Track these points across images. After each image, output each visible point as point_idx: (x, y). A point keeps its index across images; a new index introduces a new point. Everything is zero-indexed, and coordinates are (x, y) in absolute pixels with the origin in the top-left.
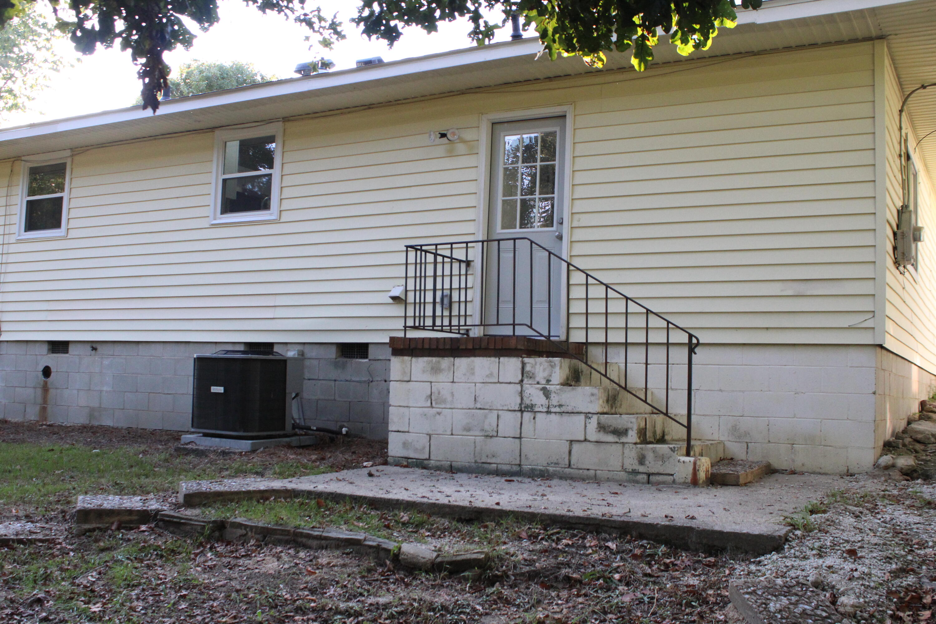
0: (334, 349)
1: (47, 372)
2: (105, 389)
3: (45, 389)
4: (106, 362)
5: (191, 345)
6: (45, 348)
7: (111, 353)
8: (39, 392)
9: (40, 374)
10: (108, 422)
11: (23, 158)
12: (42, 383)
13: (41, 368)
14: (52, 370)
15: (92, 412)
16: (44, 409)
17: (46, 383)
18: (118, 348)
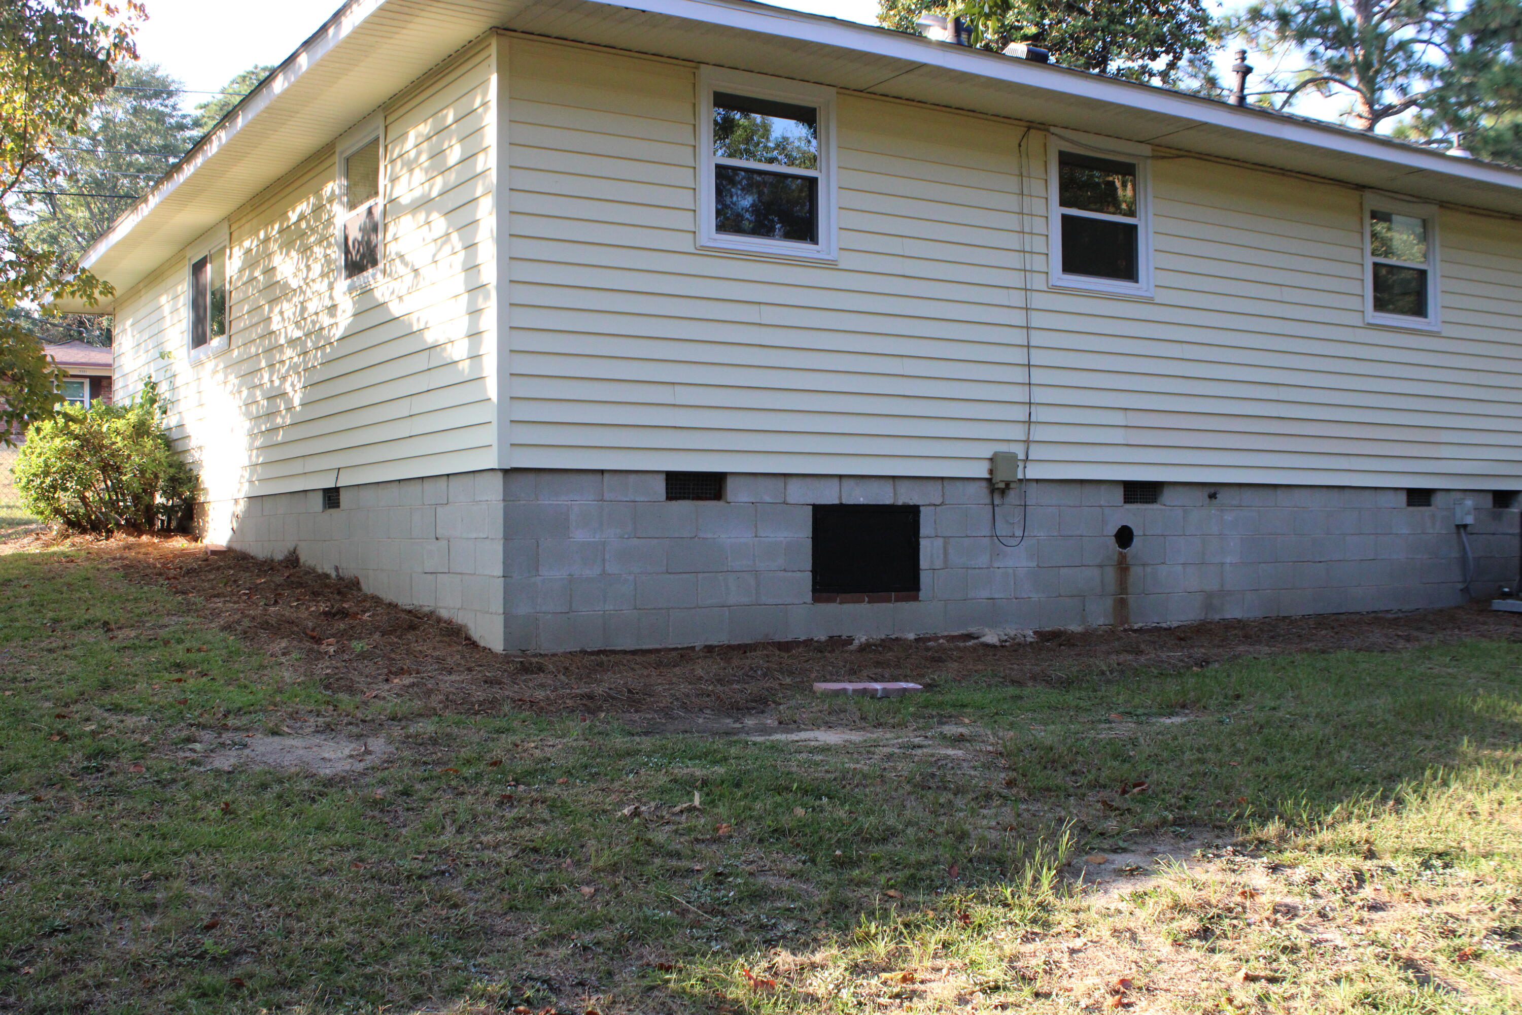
0: (1490, 498)
1: (1124, 536)
2: (1228, 560)
3: (1123, 567)
4: (1229, 517)
5: (1347, 491)
6: (1119, 494)
7: (1235, 502)
8: (1111, 574)
9: (1112, 542)
10: (1233, 612)
11: (1052, 129)
12: (1116, 557)
13: (1113, 529)
14: (1135, 533)
15: (1209, 599)
16: (1121, 604)
17: (1122, 560)
18: (1247, 494)
